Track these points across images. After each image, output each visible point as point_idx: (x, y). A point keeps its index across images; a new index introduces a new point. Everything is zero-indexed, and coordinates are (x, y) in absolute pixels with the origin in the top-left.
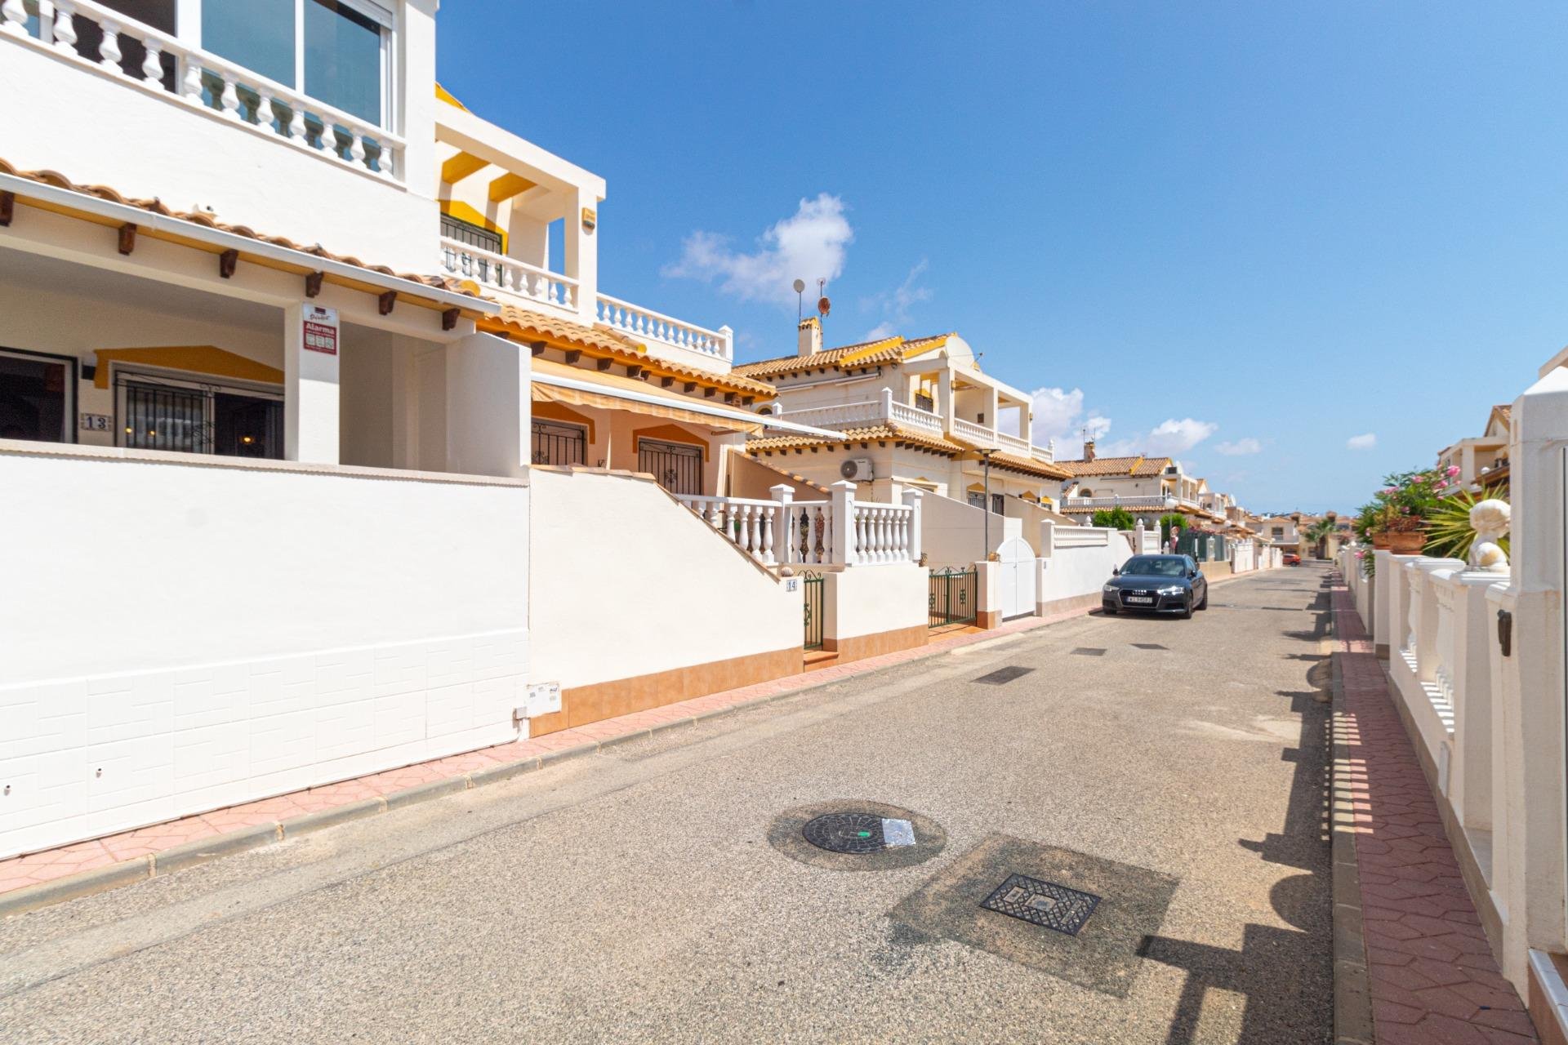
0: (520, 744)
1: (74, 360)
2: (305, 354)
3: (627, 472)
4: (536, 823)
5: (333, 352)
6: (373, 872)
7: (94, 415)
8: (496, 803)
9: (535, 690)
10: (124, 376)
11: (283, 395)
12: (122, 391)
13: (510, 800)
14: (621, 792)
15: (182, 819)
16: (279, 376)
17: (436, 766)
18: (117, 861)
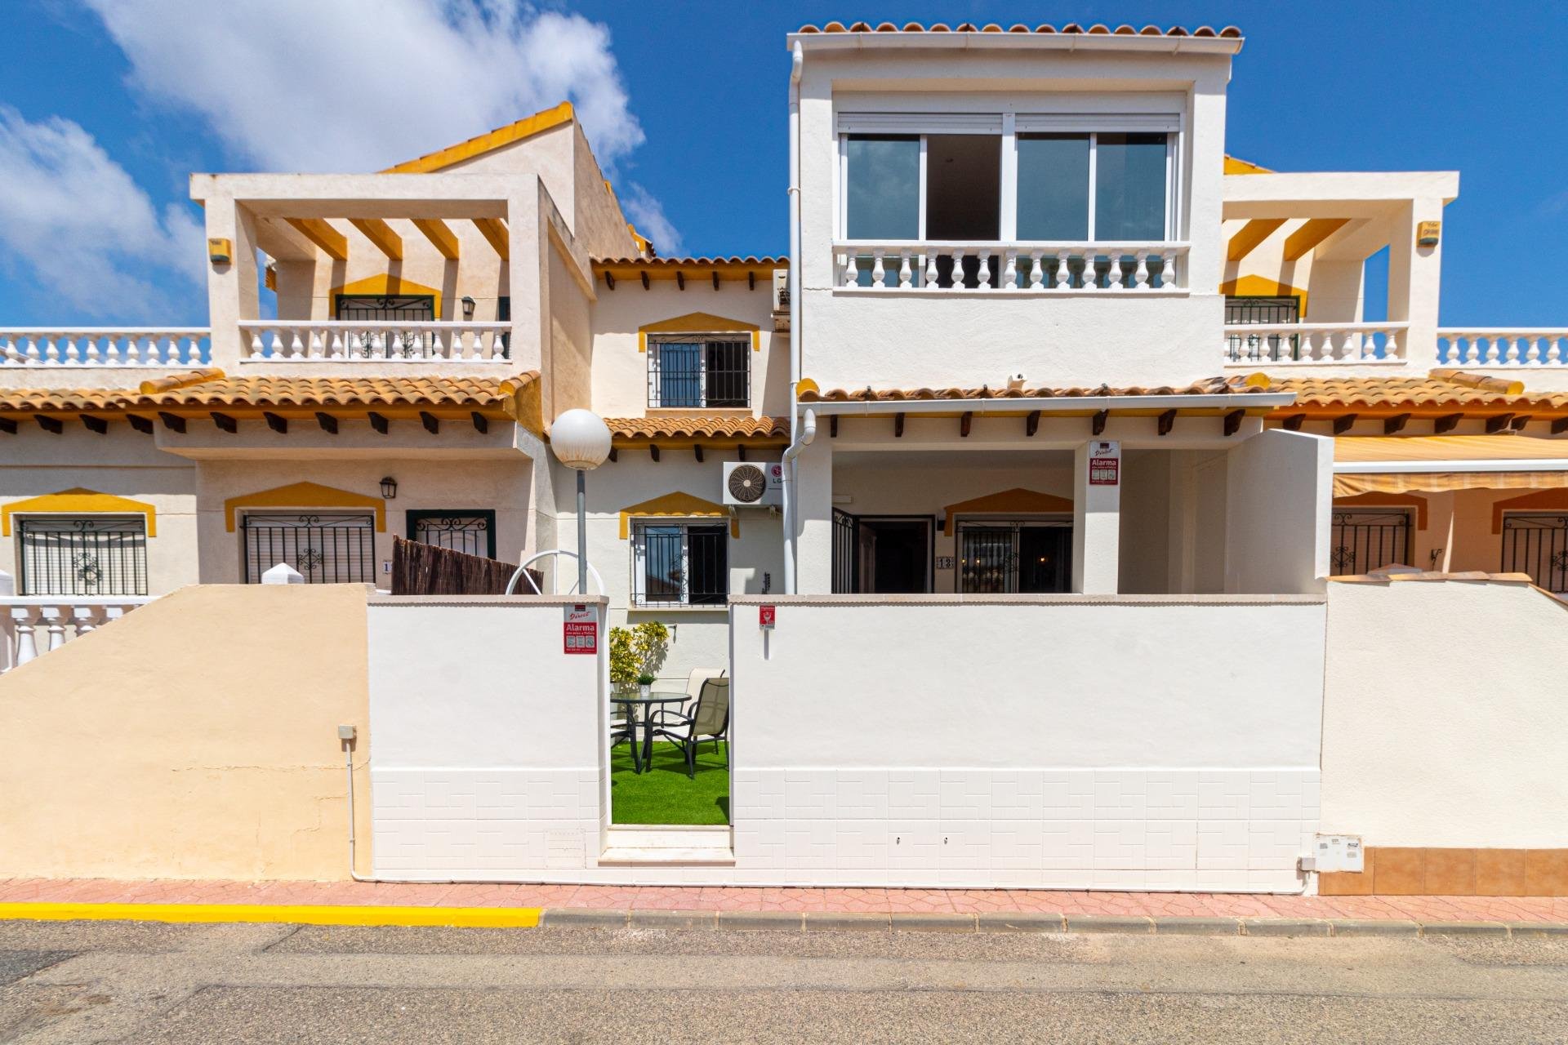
0: (1307, 899)
1: (932, 517)
2: (1090, 489)
3: (1482, 575)
4: (1324, 1003)
5: (1115, 483)
6: (1142, 993)
7: (943, 557)
8: (1274, 962)
9: (1328, 841)
10: (963, 524)
11: (1072, 521)
12: (961, 535)
13: (1291, 963)
14: (1454, 1003)
15: (996, 890)
16: (1069, 505)
17: (1206, 900)
18: (956, 911)
